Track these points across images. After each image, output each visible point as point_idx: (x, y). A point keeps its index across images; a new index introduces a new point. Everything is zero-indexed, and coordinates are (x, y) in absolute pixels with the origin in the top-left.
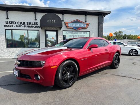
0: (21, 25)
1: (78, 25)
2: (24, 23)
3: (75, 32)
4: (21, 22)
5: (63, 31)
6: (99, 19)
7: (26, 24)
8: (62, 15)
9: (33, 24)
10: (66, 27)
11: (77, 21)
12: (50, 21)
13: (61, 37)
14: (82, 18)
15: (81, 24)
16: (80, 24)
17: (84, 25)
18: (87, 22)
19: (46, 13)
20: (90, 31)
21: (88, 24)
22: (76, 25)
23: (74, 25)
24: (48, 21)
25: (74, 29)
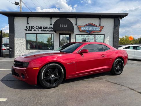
0: (39, 29)
1: (91, 29)
2: (41, 27)
3: (88, 35)
4: (39, 27)
5: (76, 34)
6: (114, 22)
7: (43, 28)
8: (76, 19)
9: (49, 28)
10: (79, 30)
11: (91, 25)
12: (62, 26)
13: (74, 40)
14: (96, 21)
15: (95, 27)
16: (93, 27)
17: (98, 29)
18: (102, 25)
19: (59, 18)
20: (104, 35)
21: (102, 28)
22: (89, 28)
23: (87, 28)
24: (61, 25)
25: (87, 33)
